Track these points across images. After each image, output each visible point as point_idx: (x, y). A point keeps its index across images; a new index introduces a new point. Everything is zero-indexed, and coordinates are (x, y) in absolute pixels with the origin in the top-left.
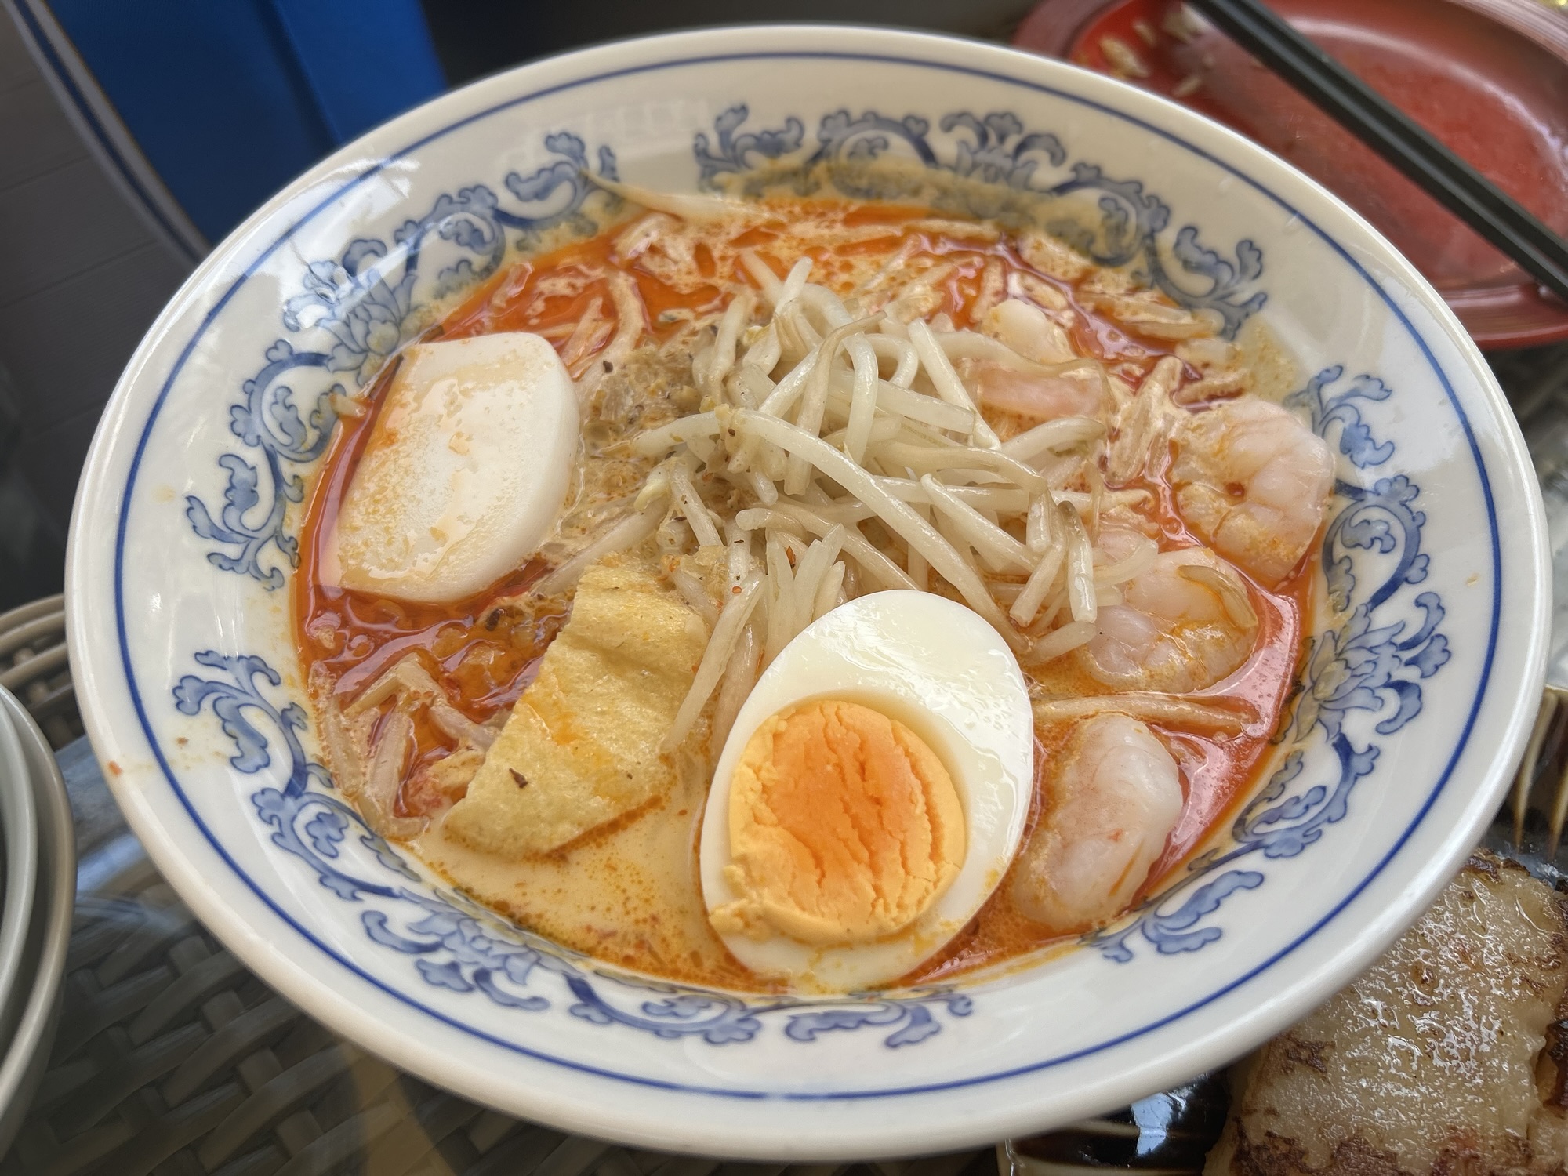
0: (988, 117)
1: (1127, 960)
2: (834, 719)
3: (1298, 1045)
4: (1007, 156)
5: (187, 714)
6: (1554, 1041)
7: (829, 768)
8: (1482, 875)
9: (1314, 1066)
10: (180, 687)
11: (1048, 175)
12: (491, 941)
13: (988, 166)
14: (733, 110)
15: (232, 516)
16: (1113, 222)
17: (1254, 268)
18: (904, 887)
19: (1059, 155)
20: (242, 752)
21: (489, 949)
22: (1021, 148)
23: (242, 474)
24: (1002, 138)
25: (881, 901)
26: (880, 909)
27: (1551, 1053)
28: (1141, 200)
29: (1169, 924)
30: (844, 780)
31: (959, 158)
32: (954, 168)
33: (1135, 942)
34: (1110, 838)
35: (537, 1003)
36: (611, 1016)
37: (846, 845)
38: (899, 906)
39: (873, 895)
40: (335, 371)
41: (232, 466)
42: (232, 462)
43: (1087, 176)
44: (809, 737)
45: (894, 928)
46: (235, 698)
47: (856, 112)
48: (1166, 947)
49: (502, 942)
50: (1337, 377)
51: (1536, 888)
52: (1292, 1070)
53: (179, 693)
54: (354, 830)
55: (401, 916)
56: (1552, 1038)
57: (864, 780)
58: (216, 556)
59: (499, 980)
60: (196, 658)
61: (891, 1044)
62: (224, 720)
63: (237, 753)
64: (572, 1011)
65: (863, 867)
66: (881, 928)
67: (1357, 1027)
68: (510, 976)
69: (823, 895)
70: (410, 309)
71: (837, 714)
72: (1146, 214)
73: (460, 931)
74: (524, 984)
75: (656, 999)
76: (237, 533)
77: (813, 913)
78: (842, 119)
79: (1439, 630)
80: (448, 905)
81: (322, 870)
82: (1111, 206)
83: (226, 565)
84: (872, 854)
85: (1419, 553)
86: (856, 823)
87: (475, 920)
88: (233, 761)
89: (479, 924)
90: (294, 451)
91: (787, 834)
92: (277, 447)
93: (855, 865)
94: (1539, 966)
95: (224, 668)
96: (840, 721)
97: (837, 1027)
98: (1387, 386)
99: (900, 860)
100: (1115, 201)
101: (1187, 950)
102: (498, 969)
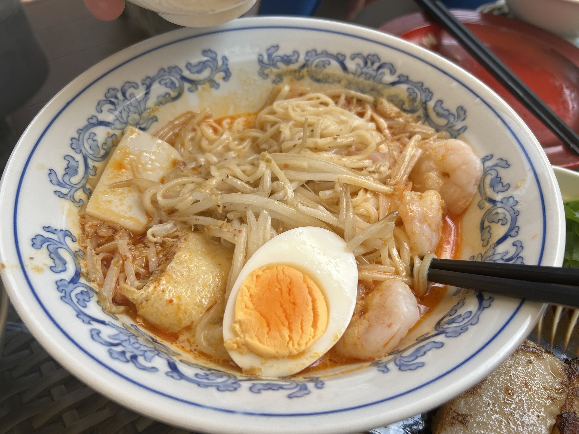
0: (368, 56)
1: (387, 372)
2: (281, 272)
3: (458, 415)
4: (374, 70)
5: (36, 248)
6: (559, 421)
7: (277, 290)
8: (535, 354)
9: (463, 424)
10: (35, 239)
11: (389, 78)
12: (141, 345)
13: (367, 74)
14: (273, 47)
15: (66, 179)
16: (411, 97)
17: (463, 117)
18: (301, 337)
19: (393, 71)
20: (55, 264)
21: (139, 347)
22: (380, 68)
23: (73, 163)
24: (373, 64)
25: (291, 342)
26: (290, 345)
27: (558, 426)
28: (422, 89)
29: (405, 359)
30: (282, 295)
31: (356, 70)
32: (354, 74)
33: (391, 366)
34: (387, 326)
35: (154, 369)
36: (182, 376)
37: (280, 319)
38: (298, 344)
39: (288, 339)
40: (114, 129)
41: (69, 160)
42: (69, 158)
43: (403, 79)
44: (270, 277)
45: (295, 352)
46: (57, 245)
47: (319, 51)
48: (403, 368)
49: (145, 346)
50: (491, 159)
51: (557, 361)
52: (455, 424)
53: (34, 240)
54: (95, 298)
55: (106, 332)
56: (559, 420)
57: (289, 295)
58: (58, 192)
59: (141, 360)
60: (43, 229)
61: (290, 397)
62: (51, 252)
63: (53, 265)
64: (167, 374)
65: (285, 328)
66: (290, 352)
67: (482, 410)
68: (145, 358)
69: (269, 338)
70: (145, 109)
71: (282, 270)
72: (424, 95)
73: (129, 340)
74: (150, 362)
75: (201, 372)
76: (68, 184)
77: (264, 344)
78: (314, 53)
79: (520, 255)
80: (127, 330)
81: (79, 312)
82: (411, 91)
83: (61, 196)
84: (290, 324)
85: (515, 226)
86: (284, 311)
87: (136, 337)
88: (51, 268)
89: (138, 338)
90: (94, 157)
91: (258, 313)
92: (88, 155)
93: (282, 326)
94: (555, 392)
95: (54, 234)
96: (283, 273)
97: (270, 389)
98: (509, 163)
99: (300, 326)
100: (413, 89)
101: (410, 370)
102: (141, 355)
